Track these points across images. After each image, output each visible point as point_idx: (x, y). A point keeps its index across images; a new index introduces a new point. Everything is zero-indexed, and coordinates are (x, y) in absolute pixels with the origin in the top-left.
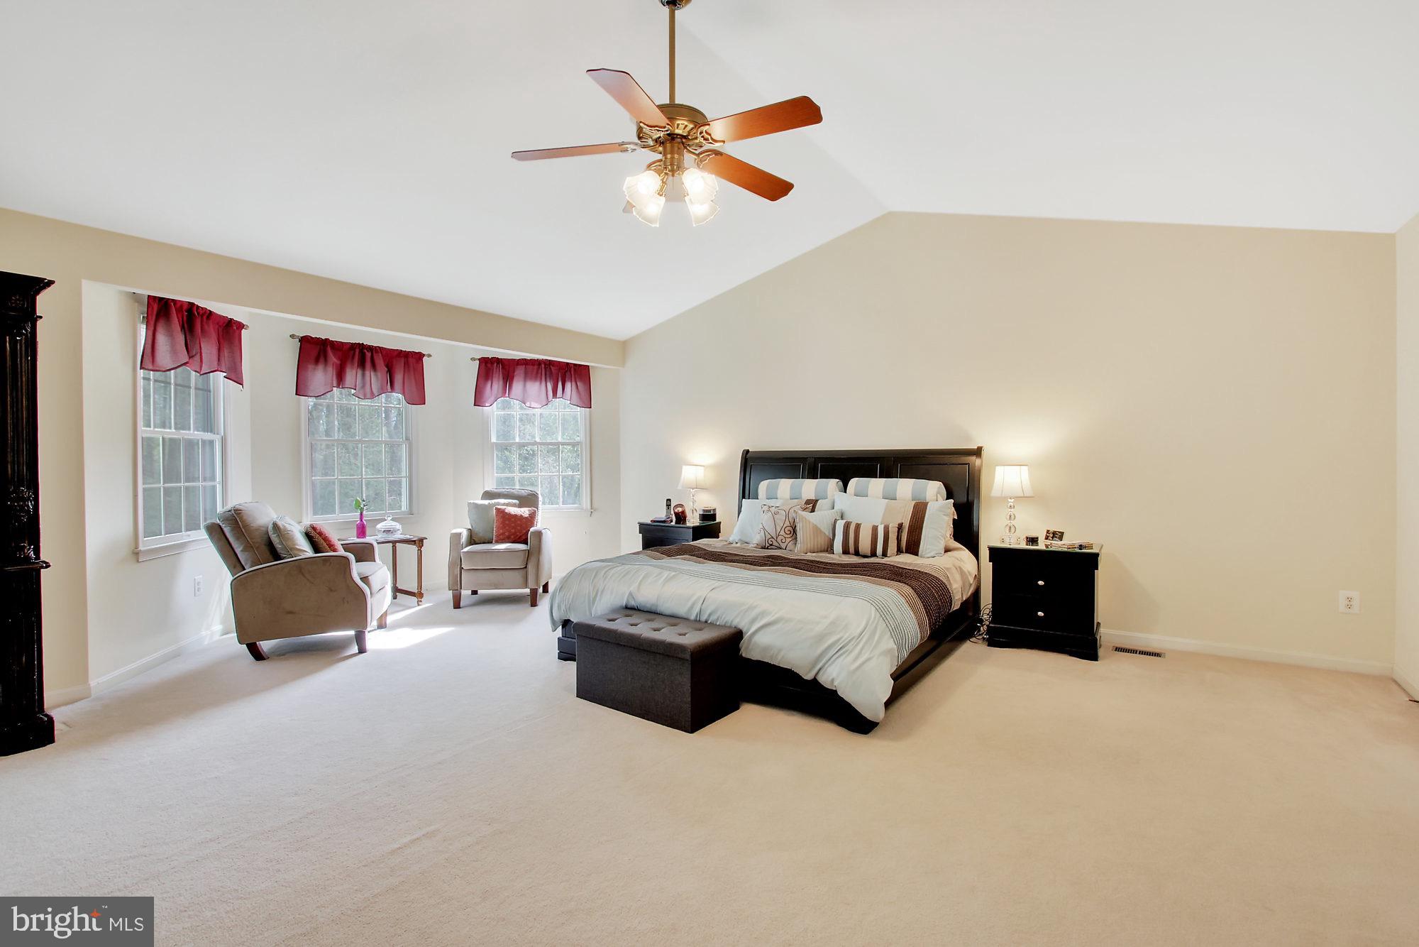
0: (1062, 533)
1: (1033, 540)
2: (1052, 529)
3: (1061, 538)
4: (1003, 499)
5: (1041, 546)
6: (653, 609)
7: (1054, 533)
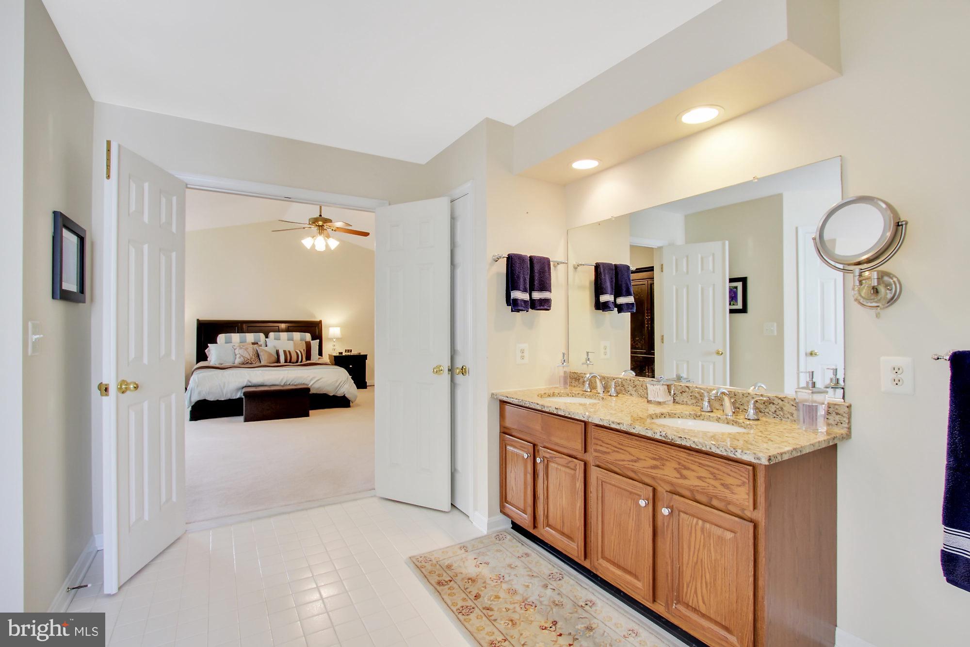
0: (351, 350)
1: (342, 353)
2: (347, 349)
3: (351, 351)
4: (331, 339)
5: (344, 354)
6: (262, 384)
7: (348, 350)
